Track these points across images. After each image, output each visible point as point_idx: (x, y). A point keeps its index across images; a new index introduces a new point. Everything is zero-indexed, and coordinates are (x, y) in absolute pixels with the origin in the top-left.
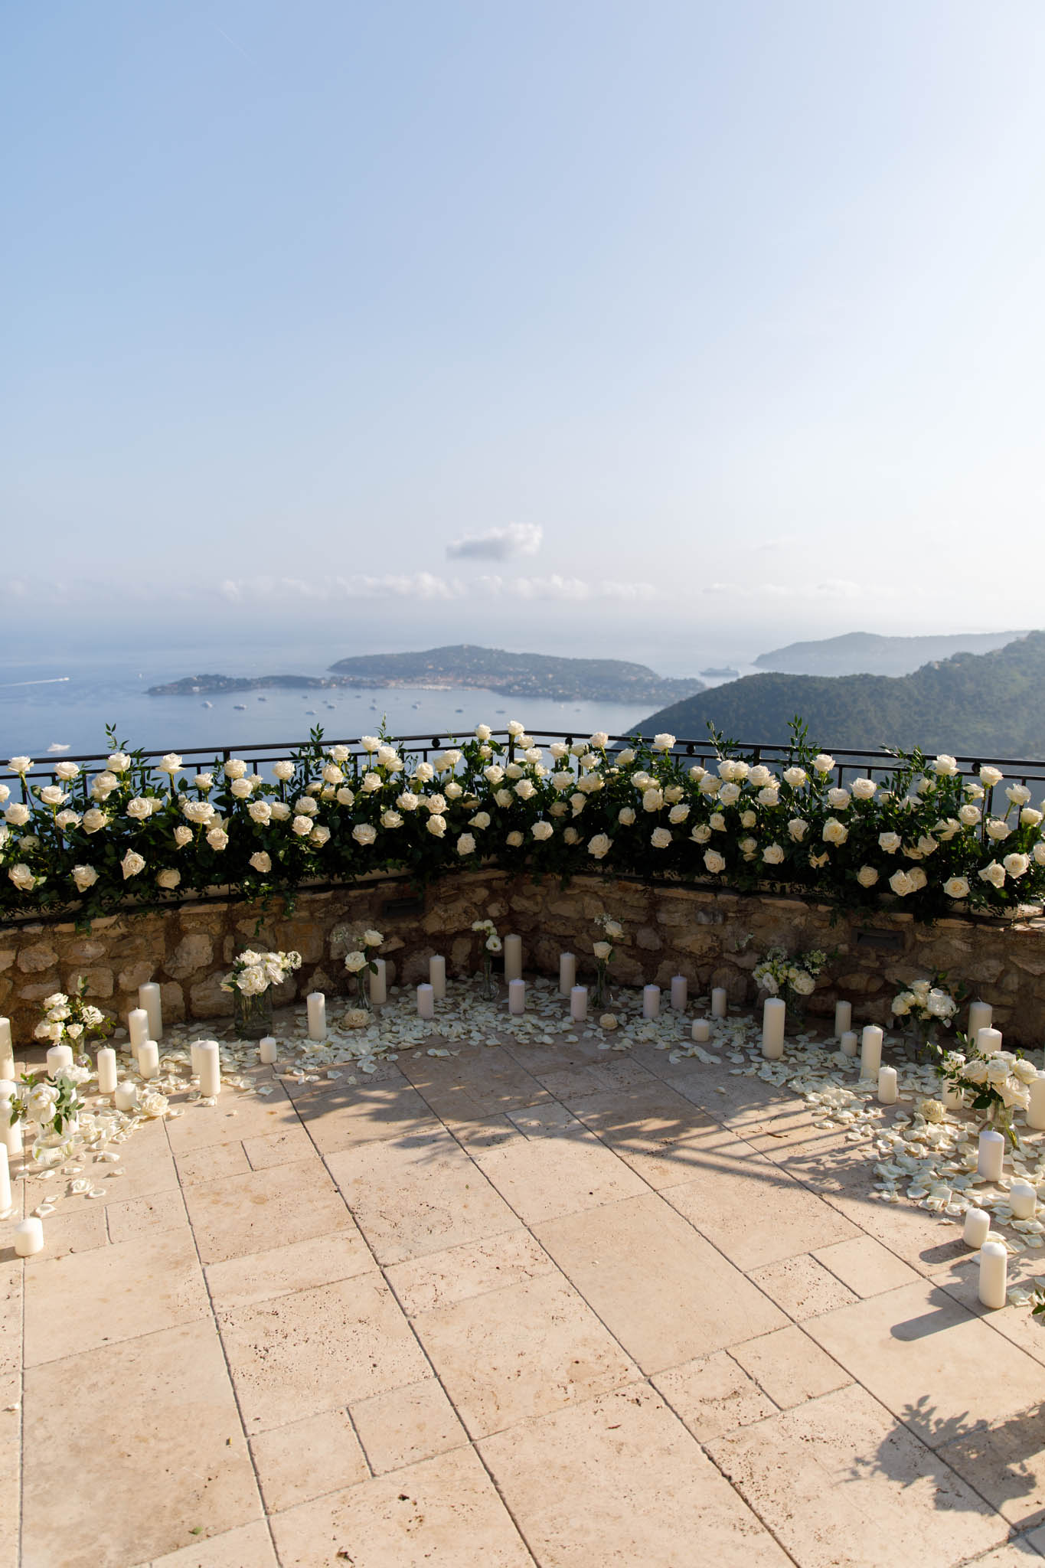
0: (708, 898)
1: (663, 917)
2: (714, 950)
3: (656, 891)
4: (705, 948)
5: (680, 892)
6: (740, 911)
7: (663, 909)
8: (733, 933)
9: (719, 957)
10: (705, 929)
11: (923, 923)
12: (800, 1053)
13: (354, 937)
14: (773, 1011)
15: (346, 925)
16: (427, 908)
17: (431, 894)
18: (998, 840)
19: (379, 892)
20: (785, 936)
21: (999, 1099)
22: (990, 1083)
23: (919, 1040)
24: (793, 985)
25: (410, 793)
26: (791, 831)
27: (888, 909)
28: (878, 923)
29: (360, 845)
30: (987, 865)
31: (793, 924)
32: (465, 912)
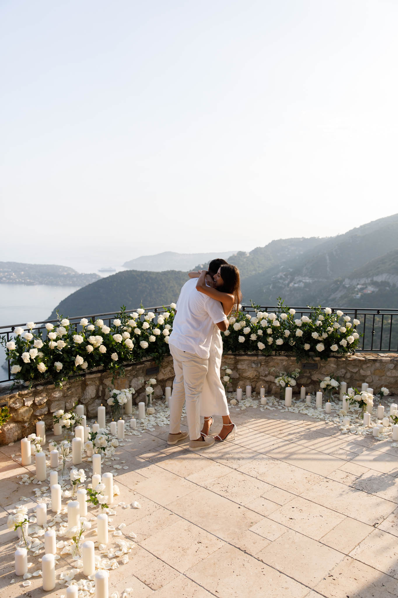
0: (255, 358)
1: (239, 366)
2: (257, 376)
3: (237, 358)
4: (254, 376)
5: (245, 357)
6: (266, 362)
7: (239, 363)
8: (264, 370)
9: (258, 378)
10: (254, 369)
11: (323, 360)
12: (295, 404)
13: (139, 383)
14: (289, 391)
15: (136, 379)
16: (160, 370)
17: (161, 365)
18: (343, 333)
19: (145, 366)
20: (281, 369)
21: (366, 404)
22: (362, 400)
23: (328, 395)
24: (290, 383)
25: (156, 329)
26: (286, 334)
27: (312, 357)
28: (310, 362)
29: (144, 349)
30: (341, 340)
31: (283, 364)
32: (170, 371)
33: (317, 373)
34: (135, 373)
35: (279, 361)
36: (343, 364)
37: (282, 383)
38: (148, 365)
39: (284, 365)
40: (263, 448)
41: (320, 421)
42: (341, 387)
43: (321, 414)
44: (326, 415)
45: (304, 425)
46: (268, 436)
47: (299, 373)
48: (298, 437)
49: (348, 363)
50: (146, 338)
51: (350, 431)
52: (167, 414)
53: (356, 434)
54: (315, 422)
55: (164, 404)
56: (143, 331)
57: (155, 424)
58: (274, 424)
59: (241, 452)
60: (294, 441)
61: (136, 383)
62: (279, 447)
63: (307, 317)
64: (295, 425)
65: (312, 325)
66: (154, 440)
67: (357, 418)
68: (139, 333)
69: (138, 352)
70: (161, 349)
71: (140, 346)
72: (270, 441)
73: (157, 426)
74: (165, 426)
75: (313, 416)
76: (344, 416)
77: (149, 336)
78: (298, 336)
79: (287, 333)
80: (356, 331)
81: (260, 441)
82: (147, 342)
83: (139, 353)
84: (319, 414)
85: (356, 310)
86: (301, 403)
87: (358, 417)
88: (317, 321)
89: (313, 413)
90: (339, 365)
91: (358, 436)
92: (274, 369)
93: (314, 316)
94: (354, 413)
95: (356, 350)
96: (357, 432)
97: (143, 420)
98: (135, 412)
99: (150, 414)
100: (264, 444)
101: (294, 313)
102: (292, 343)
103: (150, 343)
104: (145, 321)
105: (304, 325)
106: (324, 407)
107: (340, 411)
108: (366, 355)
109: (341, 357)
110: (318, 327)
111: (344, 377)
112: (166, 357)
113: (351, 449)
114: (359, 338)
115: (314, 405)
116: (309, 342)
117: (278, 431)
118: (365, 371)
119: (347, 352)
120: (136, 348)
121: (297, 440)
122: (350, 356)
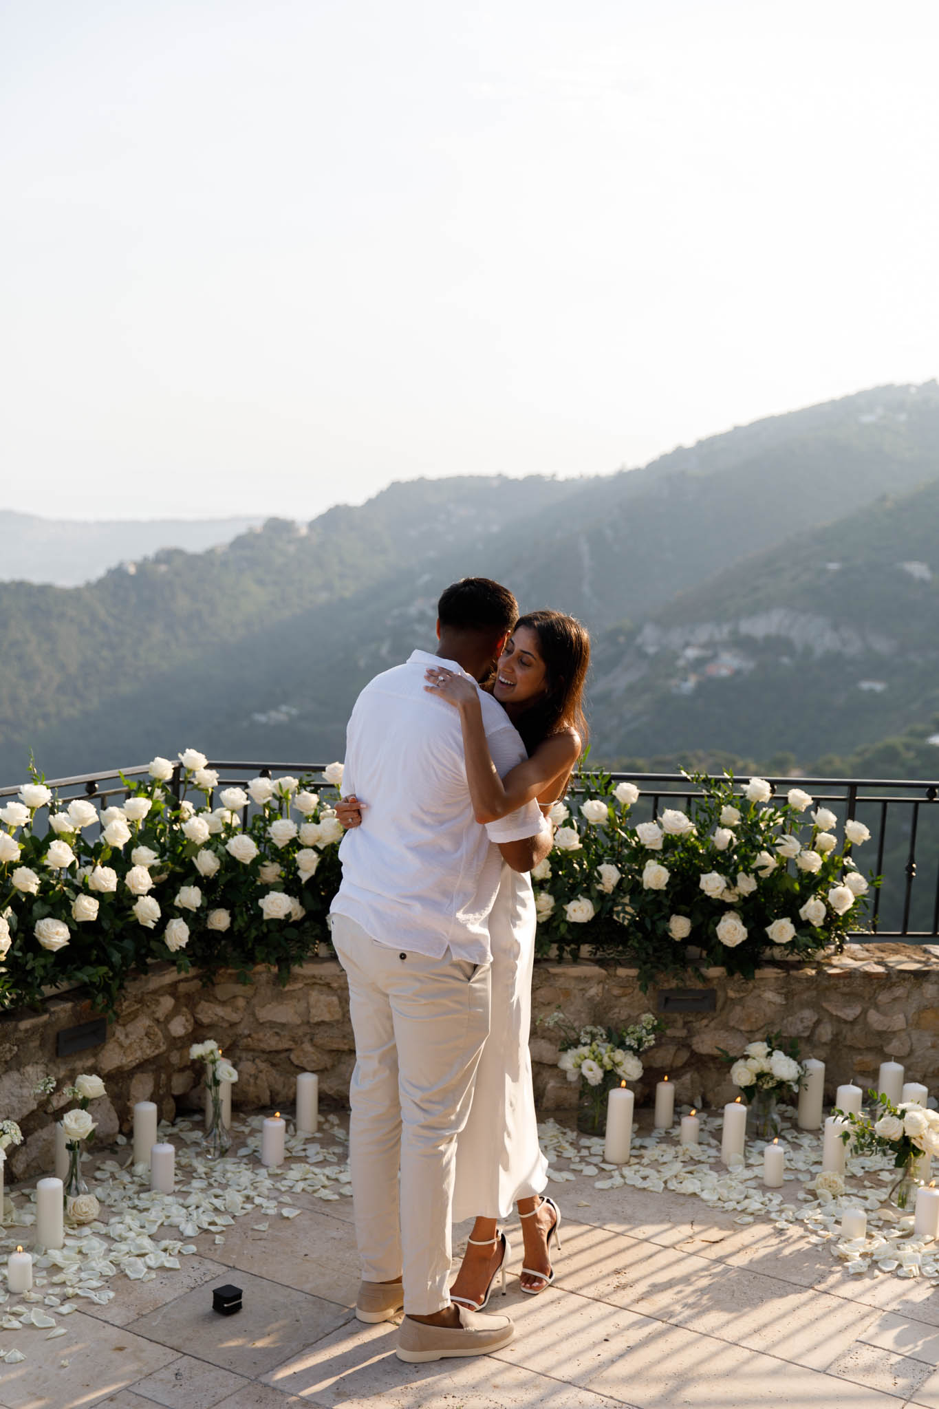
11: (737, 976)
12: (643, 1152)
13: (25, 1092)
14: (621, 1101)
15: (15, 1075)
16: (108, 1035)
17: (115, 1013)
18: (810, 872)
19: (53, 1019)
20: (580, 1012)
21: (917, 1152)
22: (906, 1140)
23: (760, 1113)
24: (619, 1071)
25: (99, 868)
26: (604, 880)
27: (696, 963)
28: (688, 983)
29: (51, 952)
30: (804, 902)
31: (587, 995)
32: (147, 1034)
33: (712, 1024)
34: (11, 1050)
35: (572, 985)
36: (808, 989)
37: (591, 1070)
38: (62, 1015)
39: (591, 999)
40: (569, 1359)
41: (754, 1223)
42: (804, 1081)
43: (752, 1192)
44: (769, 1195)
45: (698, 1244)
46: (575, 1301)
47: (654, 1029)
48: (691, 1300)
49: (827, 985)
50: (60, 908)
51: (876, 1262)
52: (156, 1221)
53: (900, 1273)
54: (736, 1227)
55: (133, 1176)
56: (46, 877)
57: (111, 1271)
58: (586, 1245)
59: (487, 1379)
60: (680, 1318)
61: (16, 1091)
62: (631, 1349)
63: (680, 814)
64: (666, 1247)
65: (697, 844)
66: (121, 1349)
67: (884, 1204)
68: (34, 889)
69: (28, 967)
70: (120, 950)
71: (35, 941)
72: (591, 1325)
73: (119, 1279)
74: (153, 1275)
75: (720, 1204)
76: (835, 1197)
77: (72, 896)
78: (650, 890)
79: (610, 874)
80: (853, 864)
81: (550, 1324)
82: (65, 922)
83: (33, 969)
84: (741, 1193)
85: (853, 786)
86: (664, 1146)
87: (885, 1201)
88: (719, 829)
89: (719, 1190)
90: (793, 995)
91: (906, 1282)
92: (558, 1015)
93: (704, 811)
94: (866, 1183)
95: (848, 935)
96: (900, 1266)
97: (57, 1256)
98: (15, 1215)
99: (81, 1224)
100: (568, 1336)
101: (634, 800)
102: (625, 913)
103: (75, 928)
104: (53, 835)
105: (670, 843)
106: (751, 1161)
107: (819, 1179)
108: (883, 951)
109: (799, 965)
110: (722, 853)
111: (809, 1039)
112: (135, 979)
113: (899, 1341)
114: (866, 892)
115: (713, 1152)
116: (688, 910)
117: (608, 1275)
118: (885, 1014)
119: (820, 944)
120: (20, 949)
121: (687, 1312)
122: (828, 957)
